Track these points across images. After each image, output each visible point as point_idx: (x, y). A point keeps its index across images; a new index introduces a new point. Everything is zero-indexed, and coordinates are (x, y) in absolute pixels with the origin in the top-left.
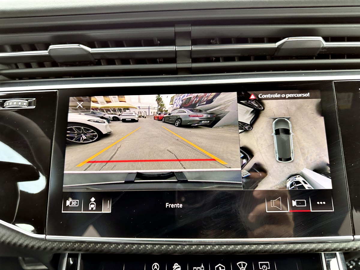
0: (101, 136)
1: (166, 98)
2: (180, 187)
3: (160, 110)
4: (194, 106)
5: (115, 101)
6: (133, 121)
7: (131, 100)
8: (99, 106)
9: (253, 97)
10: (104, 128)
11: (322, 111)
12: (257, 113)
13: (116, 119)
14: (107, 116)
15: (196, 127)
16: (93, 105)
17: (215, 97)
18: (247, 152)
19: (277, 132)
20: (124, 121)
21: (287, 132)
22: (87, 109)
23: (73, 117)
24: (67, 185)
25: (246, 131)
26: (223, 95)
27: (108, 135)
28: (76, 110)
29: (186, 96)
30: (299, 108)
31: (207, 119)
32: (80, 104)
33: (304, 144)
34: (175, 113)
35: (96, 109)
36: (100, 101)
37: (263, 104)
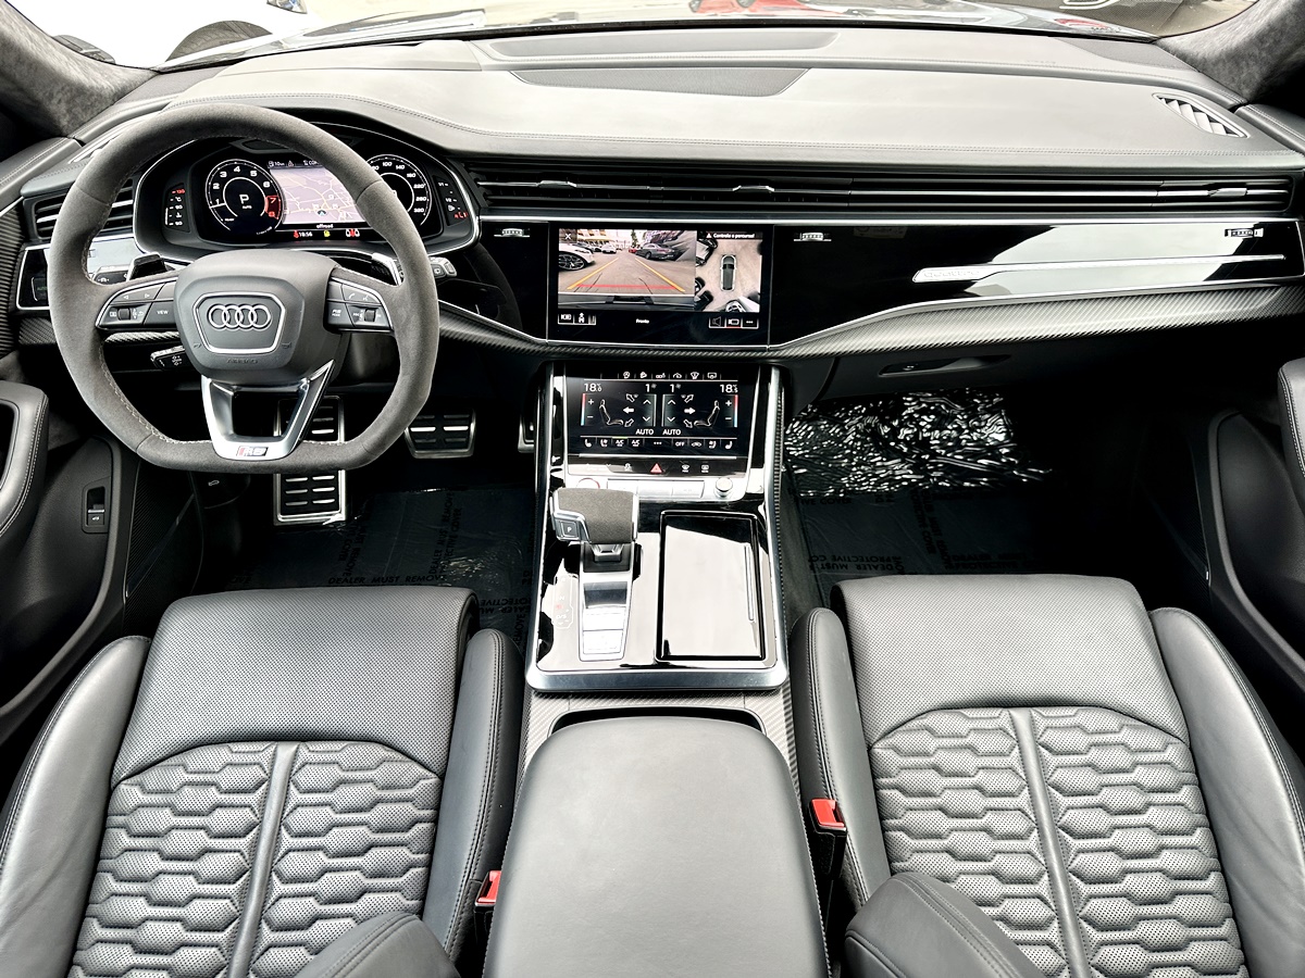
0: (587, 265)
1: (639, 233)
2: (648, 308)
3: (634, 244)
4: (662, 241)
5: (597, 234)
6: (612, 252)
7: (610, 234)
8: (584, 238)
9: (709, 236)
10: (588, 257)
11: (762, 250)
12: (711, 251)
13: (598, 250)
14: (590, 247)
15: (663, 260)
16: (579, 237)
17: (679, 234)
18: (700, 282)
19: (725, 267)
20: (604, 252)
21: (732, 267)
22: (574, 241)
23: (563, 247)
24: (561, 303)
25: (701, 265)
26: (686, 233)
27: (592, 264)
28: (565, 241)
29: (656, 232)
30: (745, 247)
31: (672, 253)
32: (568, 236)
33: (743, 277)
34: (646, 248)
35: (582, 240)
36: (585, 234)
37: (716, 243)
